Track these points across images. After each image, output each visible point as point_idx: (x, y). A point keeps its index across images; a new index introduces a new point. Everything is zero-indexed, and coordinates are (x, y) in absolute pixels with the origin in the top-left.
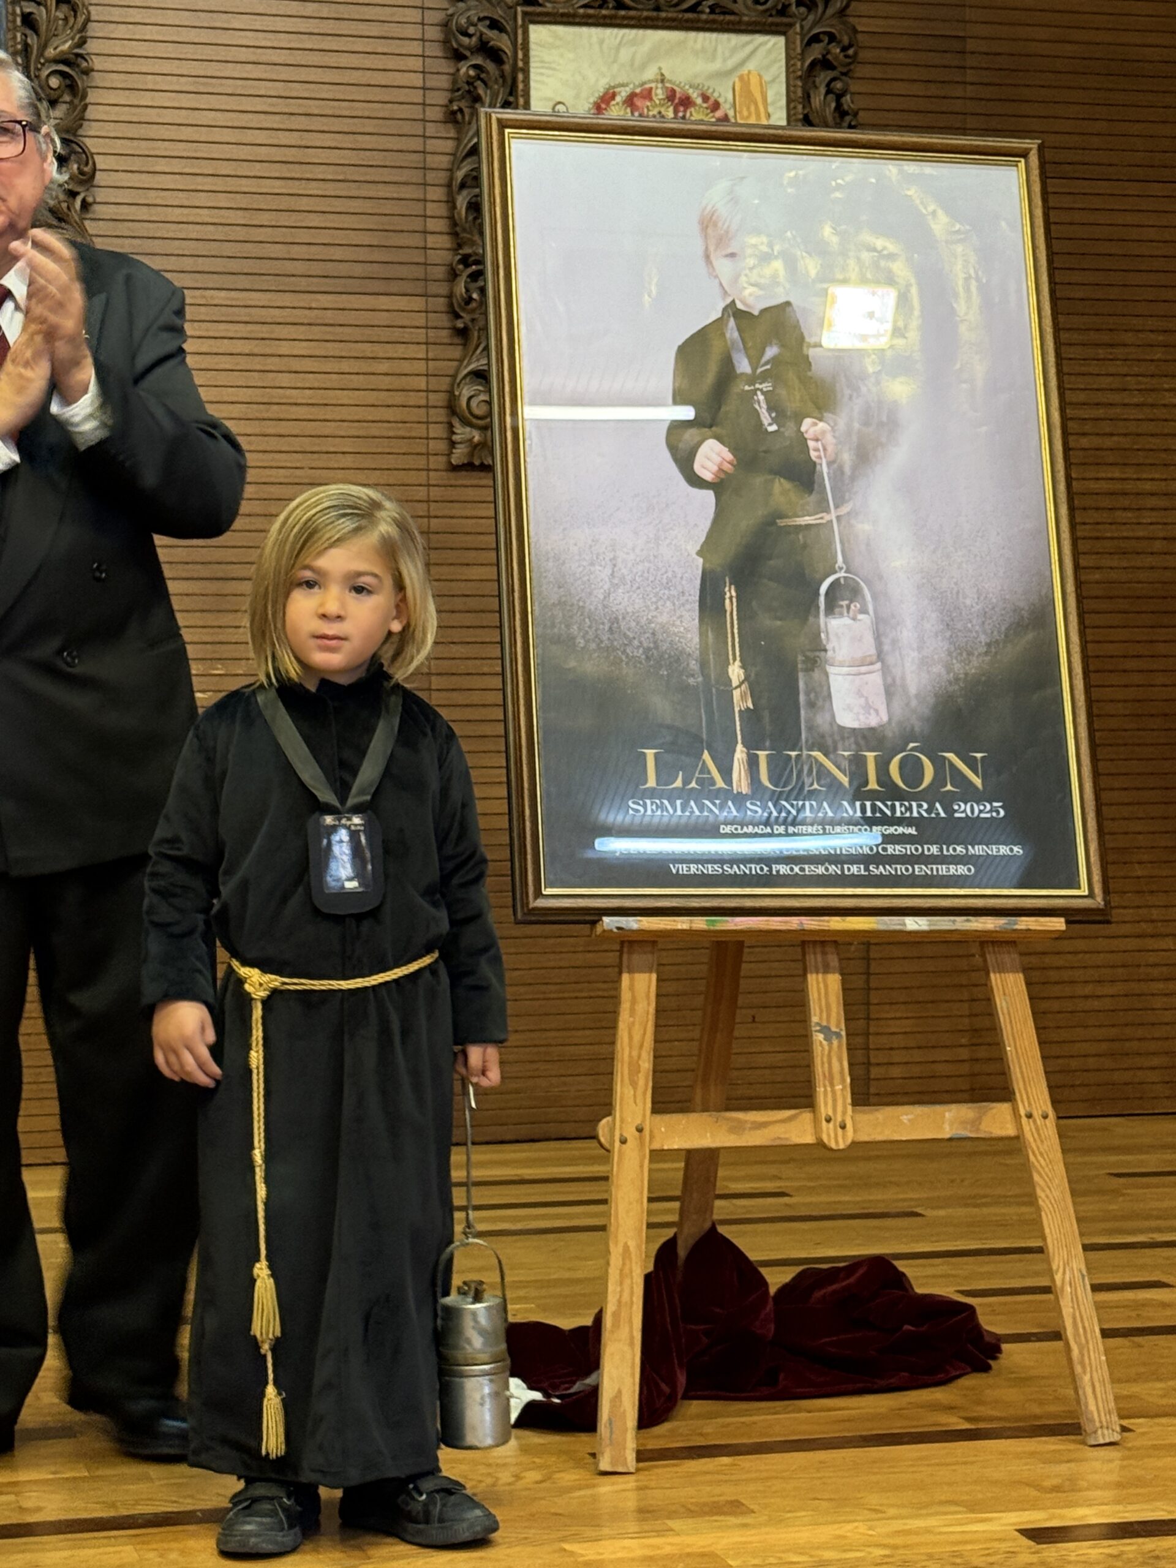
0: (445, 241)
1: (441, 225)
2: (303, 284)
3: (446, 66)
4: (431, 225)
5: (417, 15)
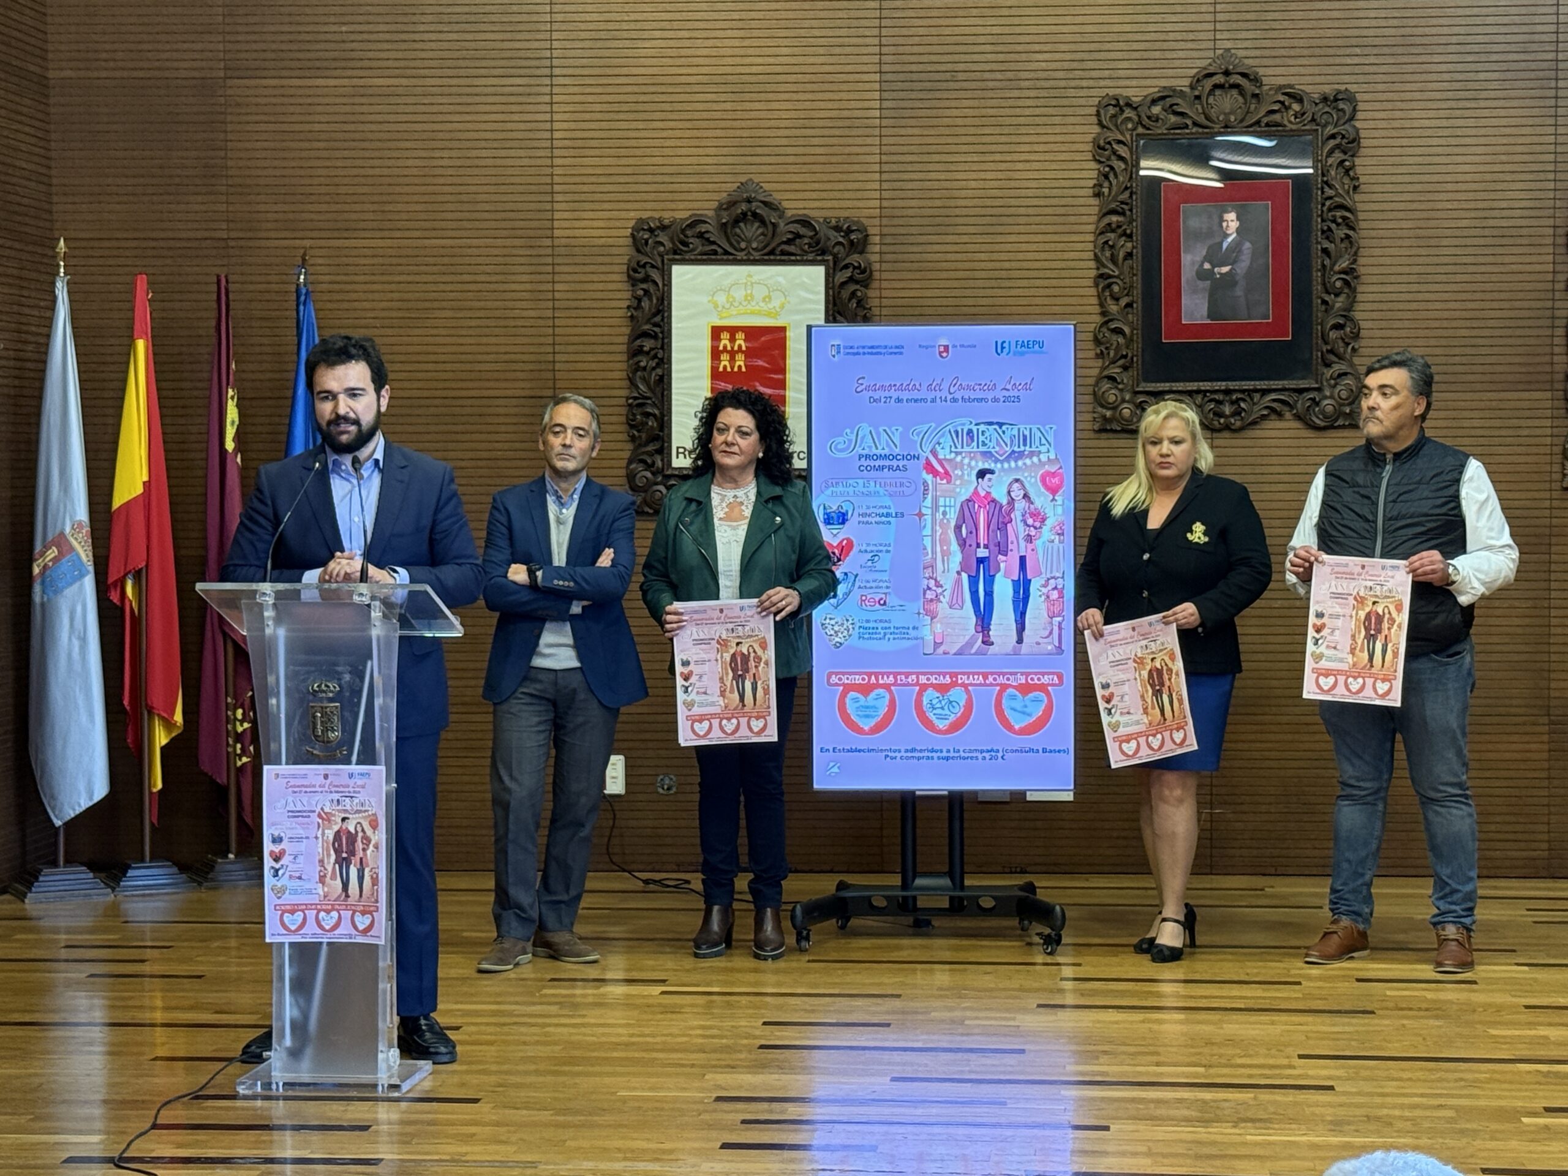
4: (1557, 350)
5: (1551, 231)
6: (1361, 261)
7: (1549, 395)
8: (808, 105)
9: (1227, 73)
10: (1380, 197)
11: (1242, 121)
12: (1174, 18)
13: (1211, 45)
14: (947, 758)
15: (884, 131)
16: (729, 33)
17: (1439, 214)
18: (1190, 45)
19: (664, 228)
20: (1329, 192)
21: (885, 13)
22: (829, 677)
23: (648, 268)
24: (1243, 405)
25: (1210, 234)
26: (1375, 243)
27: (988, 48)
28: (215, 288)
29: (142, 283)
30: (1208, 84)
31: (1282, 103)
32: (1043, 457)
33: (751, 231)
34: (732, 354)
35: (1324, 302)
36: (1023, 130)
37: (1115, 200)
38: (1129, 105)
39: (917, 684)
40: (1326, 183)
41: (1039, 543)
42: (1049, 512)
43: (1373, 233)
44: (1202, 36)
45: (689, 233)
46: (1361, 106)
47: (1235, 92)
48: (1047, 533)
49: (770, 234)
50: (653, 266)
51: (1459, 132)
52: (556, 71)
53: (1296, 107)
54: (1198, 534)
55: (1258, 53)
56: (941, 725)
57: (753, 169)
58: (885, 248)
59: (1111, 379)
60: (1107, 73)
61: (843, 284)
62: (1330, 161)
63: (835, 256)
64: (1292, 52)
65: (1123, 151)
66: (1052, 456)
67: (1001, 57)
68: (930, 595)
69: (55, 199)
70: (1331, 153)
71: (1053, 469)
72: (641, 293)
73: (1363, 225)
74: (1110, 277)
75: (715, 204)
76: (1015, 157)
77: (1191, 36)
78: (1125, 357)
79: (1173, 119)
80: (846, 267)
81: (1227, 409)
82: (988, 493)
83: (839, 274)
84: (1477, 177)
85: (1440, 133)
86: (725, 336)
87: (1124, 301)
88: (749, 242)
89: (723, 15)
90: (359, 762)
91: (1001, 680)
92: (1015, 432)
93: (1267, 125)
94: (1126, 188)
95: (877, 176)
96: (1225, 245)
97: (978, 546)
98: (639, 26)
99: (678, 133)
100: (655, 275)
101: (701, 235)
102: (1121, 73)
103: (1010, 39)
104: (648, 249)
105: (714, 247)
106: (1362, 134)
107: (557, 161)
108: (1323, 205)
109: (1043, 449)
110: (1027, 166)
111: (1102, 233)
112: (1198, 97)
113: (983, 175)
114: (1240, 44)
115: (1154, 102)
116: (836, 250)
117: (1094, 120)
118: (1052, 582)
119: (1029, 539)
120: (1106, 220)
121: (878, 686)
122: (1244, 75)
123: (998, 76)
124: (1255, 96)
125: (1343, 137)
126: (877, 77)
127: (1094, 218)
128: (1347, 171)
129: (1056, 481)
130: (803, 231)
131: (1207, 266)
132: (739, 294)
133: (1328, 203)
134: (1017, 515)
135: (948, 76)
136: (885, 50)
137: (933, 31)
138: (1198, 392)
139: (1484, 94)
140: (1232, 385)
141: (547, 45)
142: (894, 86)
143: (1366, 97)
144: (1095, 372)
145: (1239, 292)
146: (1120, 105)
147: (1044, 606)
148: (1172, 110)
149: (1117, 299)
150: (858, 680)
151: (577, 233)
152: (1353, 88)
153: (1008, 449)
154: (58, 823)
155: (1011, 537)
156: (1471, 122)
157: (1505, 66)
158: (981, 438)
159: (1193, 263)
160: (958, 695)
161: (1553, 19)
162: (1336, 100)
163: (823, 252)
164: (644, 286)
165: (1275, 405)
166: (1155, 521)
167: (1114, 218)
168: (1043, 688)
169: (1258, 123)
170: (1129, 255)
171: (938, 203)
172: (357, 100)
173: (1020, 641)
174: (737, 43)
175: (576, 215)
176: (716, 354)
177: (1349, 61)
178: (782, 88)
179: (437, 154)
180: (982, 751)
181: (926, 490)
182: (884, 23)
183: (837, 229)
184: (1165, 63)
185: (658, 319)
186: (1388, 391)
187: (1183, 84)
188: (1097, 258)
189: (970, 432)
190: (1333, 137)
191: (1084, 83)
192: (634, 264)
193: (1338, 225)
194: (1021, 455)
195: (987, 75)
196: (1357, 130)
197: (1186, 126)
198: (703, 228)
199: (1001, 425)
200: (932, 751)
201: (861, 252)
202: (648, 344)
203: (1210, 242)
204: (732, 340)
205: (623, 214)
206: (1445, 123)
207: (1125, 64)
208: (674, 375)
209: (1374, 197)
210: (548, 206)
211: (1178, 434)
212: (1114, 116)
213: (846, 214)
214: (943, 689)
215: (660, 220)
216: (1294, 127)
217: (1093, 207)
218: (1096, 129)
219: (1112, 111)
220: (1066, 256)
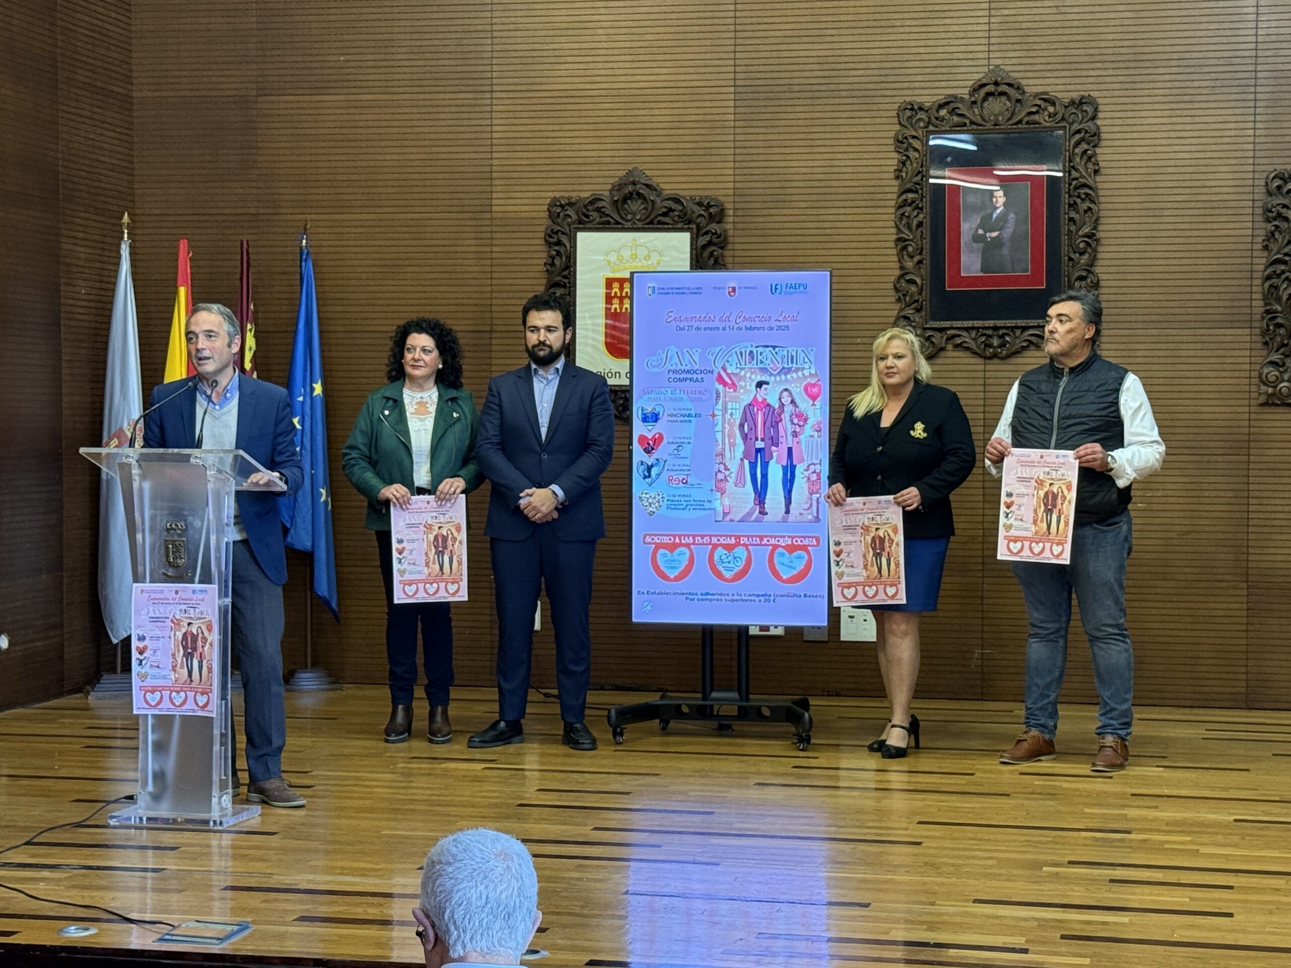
0: (1261, 303)
1: (1260, 296)
2: (1193, 325)
3: (1263, 225)
4: (1254, 296)
5: (1250, 204)
6: (1101, 228)
7: (1248, 331)
8: (681, 111)
9: (996, 84)
10: (1116, 178)
11: (1009, 119)
12: (957, 42)
13: (986, 62)
14: (733, 601)
15: (738, 131)
16: (623, 58)
17: (1161, 191)
18: (970, 63)
19: (571, 204)
20: (1074, 174)
21: (739, 41)
22: (645, 538)
23: (560, 234)
24: (1007, 338)
25: (983, 207)
26: (1112, 213)
27: (816, 67)
28: (239, 250)
29: (183, 245)
30: (983, 92)
31: (1039, 106)
32: (806, 373)
33: (635, 206)
34: (621, 299)
35: (1070, 259)
36: (842, 129)
37: (910, 181)
38: (921, 109)
39: (710, 544)
40: (1073, 167)
41: (802, 437)
42: (810, 414)
43: (1110, 206)
44: (979, 55)
45: (590, 208)
46: (1101, 108)
47: (1004, 99)
48: (808, 430)
49: (650, 208)
50: (563, 233)
51: (1179, 127)
52: (495, 88)
53: (1051, 109)
54: (919, 431)
55: (1022, 68)
56: (728, 575)
57: (640, 160)
58: (737, 219)
59: (906, 318)
60: (906, 85)
61: (704, 247)
62: (1077, 151)
63: (698, 225)
64: (1049, 67)
65: (916, 144)
66: (813, 372)
67: (826, 73)
68: (720, 476)
69: (136, 186)
70: (1077, 144)
71: (813, 381)
72: (554, 253)
73: (1102, 199)
74: (906, 240)
75: (609, 187)
76: (835, 149)
77: (970, 56)
78: (917, 301)
79: (956, 119)
80: (706, 233)
81: (996, 342)
82: (765, 400)
83: (701, 239)
84: (1193, 162)
85: (1163, 128)
86: (616, 286)
87: (917, 258)
88: (634, 214)
89: (618, 45)
90: (201, 582)
91: (773, 541)
92: (785, 353)
93: (1027, 123)
94: (919, 172)
95: (731, 164)
96: (995, 216)
97: (757, 439)
98: (556, 53)
99: (584, 134)
100: (564, 239)
101: (598, 210)
102: (917, 85)
103: (832, 60)
104: (559, 220)
105: (608, 219)
106: (1103, 129)
107: (495, 155)
108: (1070, 184)
109: (806, 366)
110: (845, 156)
111: (900, 207)
112: (974, 103)
113: (811, 164)
114: (1008, 62)
115: (941, 106)
116: (699, 220)
117: (896, 120)
118: (812, 467)
119: (795, 434)
120: (904, 197)
121: (681, 545)
122: (1010, 85)
123: (823, 88)
124: (1018, 101)
125: (1086, 132)
126: (732, 89)
127: (895, 196)
128: (1090, 158)
129: (815, 390)
130: (674, 206)
131: (981, 232)
132: (626, 254)
133: (1074, 183)
134: (786, 417)
135: (785, 88)
136: (738, 69)
137: (775, 54)
138: (973, 328)
139: (1199, 98)
140: (1000, 323)
141: (488, 68)
142: (745, 96)
143: (1106, 101)
144: (895, 313)
145: (1005, 251)
146: (914, 109)
147: (806, 486)
148: (952, 112)
149: (912, 257)
150: (666, 540)
151: (510, 208)
152: (1094, 94)
153: (780, 366)
154: (115, 641)
155: (782, 432)
156: (1188, 120)
157: (1213, 76)
158: (760, 358)
159: (970, 229)
160: (741, 552)
161: (1253, 39)
162: (1081, 103)
163: (689, 223)
164: (557, 248)
165: (1032, 339)
166: (886, 421)
167: (910, 196)
168: (804, 548)
169: (1020, 122)
170: (920, 224)
171: (777, 185)
172: (352, 111)
173: (787, 512)
174: (628, 65)
175: (509, 195)
176: (609, 299)
177: (1092, 73)
178: (662, 98)
179: (407, 150)
180: (758, 596)
181: (718, 396)
182: (738, 48)
183: (700, 204)
184: (951, 77)
185: (566, 273)
186: (1064, 318)
187: (964, 93)
188: (897, 227)
189: (751, 352)
190: (1078, 132)
191: (888, 93)
192: (549, 232)
193: (1083, 200)
194: (789, 370)
195: (815, 88)
196: (1098, 127)
197: (965, 125)
198: (600, 204)
199: (774, 347)
200: (721, 595)
201: (719, 222)
202: (559, 292)
203: (982, 214)
204: (621, 288)
205: (543, 195)
206: (1166, 120)
207: (920, 78)
208: (578, 315)
209: (1111, 178)
210: (488, 189)
211: (901, 351)
212: (910, 117)
213: (709, 193)
214: (729, 548)
215: (569, 198)
216: (1048, 125)
217: (894, 187)
218: (897, 127)
219: (908, 113)
220: (874, 224)
